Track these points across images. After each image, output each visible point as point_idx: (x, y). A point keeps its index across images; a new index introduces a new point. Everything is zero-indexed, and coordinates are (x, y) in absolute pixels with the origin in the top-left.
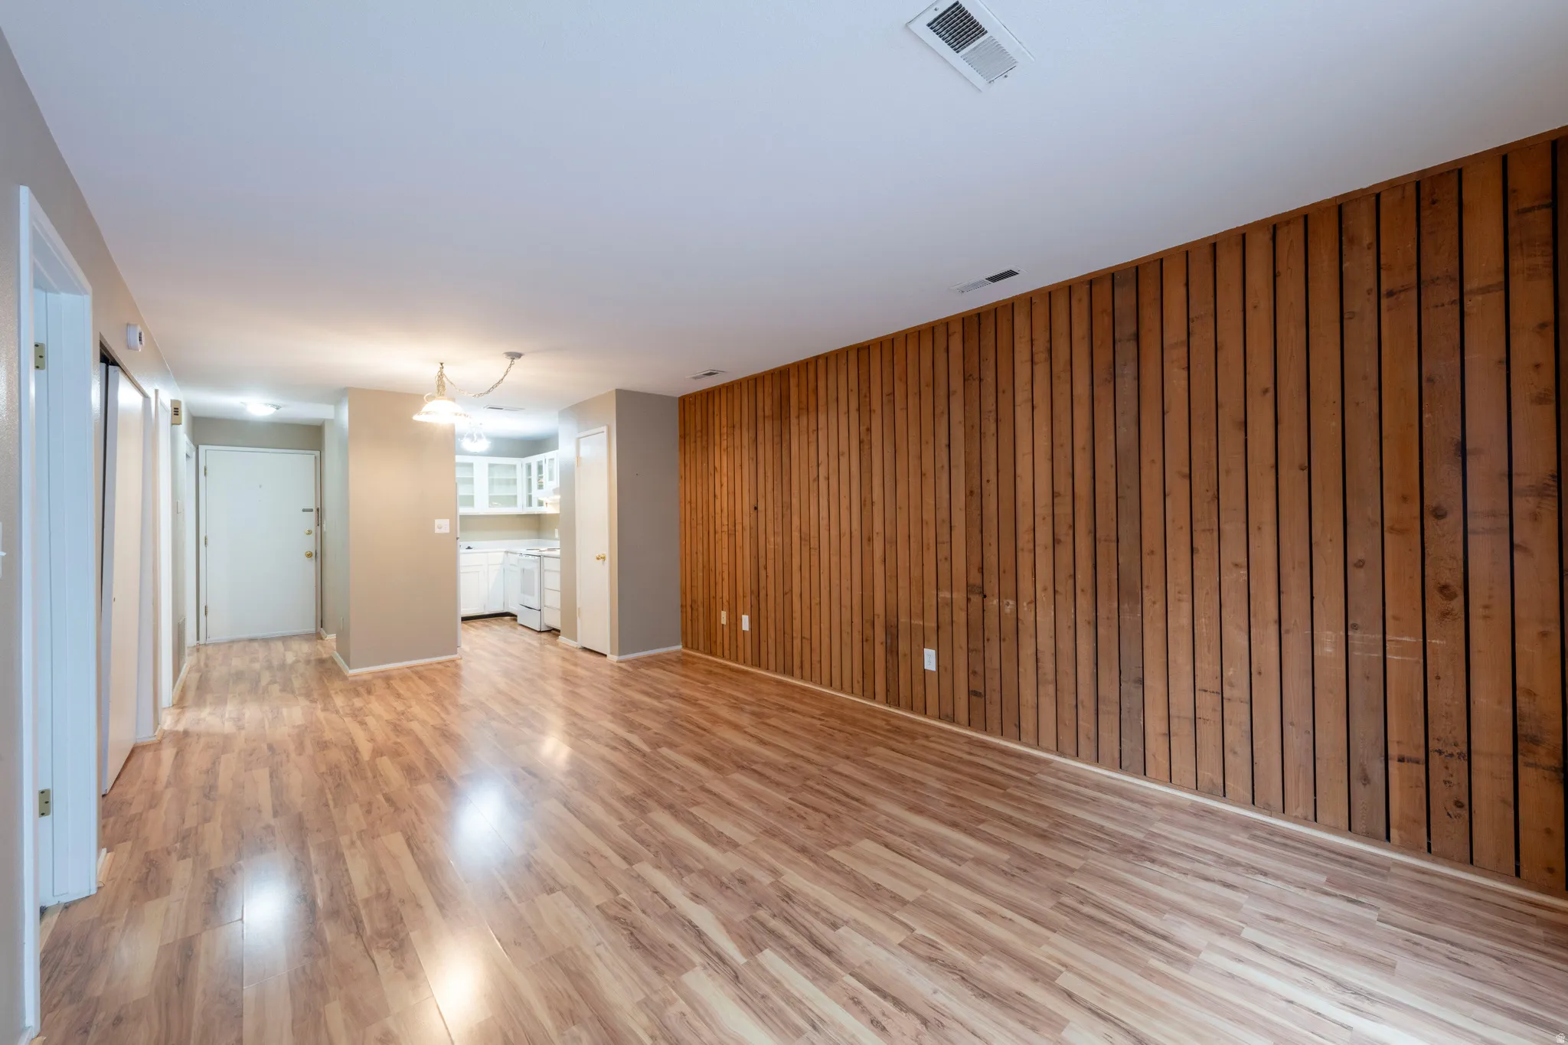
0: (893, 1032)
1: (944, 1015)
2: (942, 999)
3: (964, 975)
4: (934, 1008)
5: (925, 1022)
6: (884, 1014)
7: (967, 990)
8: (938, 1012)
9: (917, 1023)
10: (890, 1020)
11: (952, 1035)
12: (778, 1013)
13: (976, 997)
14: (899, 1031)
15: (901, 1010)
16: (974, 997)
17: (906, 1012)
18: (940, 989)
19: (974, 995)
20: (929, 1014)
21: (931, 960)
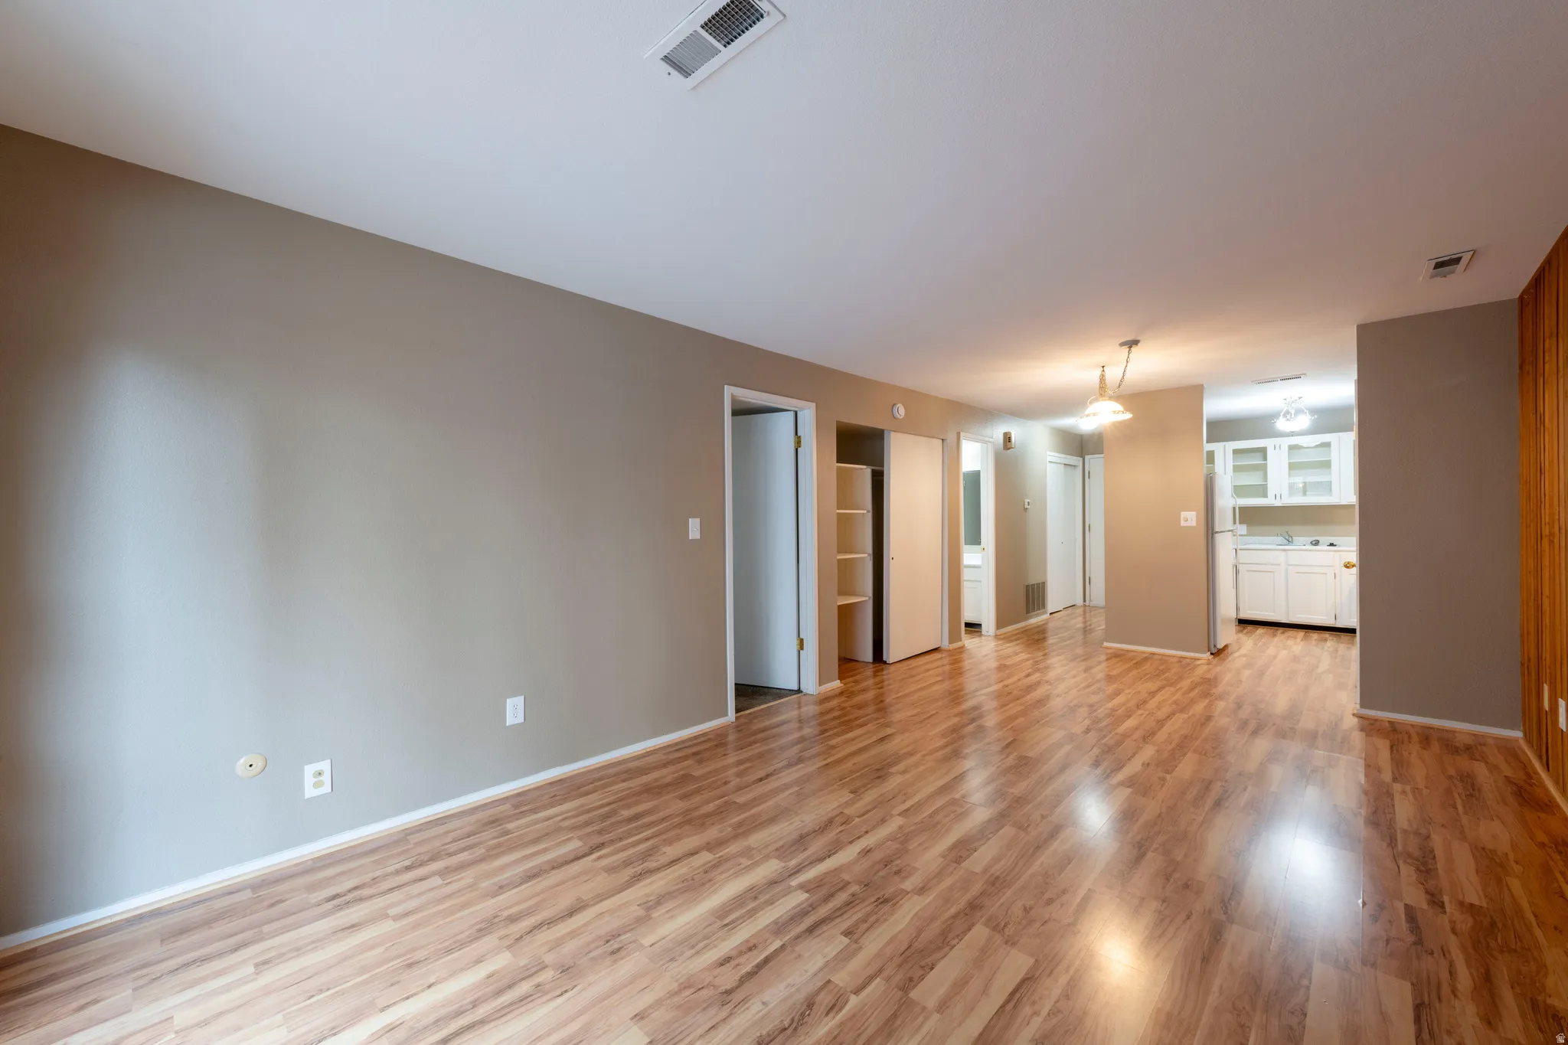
0: (718, 970)
1: (735, 1007)
2: (755, 1008)
3: (789, 1032)
4: (744, 1000)
5: (728, 992)
6: (738, 965)
7: (767, 1030)
8: (739, 1003)
9: (728, 987)
10: (731, 969)
11: (712, 1011)
12: (741, 905)
13: (758, 1037)
14: (719, 974)
15: (742, 977)
16: (759, 1035)
17: (740, 980)
18: (767, 1009)
19: (761, 1036)
20: (738, 996)
21: (810, 1005)
